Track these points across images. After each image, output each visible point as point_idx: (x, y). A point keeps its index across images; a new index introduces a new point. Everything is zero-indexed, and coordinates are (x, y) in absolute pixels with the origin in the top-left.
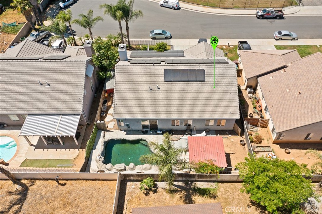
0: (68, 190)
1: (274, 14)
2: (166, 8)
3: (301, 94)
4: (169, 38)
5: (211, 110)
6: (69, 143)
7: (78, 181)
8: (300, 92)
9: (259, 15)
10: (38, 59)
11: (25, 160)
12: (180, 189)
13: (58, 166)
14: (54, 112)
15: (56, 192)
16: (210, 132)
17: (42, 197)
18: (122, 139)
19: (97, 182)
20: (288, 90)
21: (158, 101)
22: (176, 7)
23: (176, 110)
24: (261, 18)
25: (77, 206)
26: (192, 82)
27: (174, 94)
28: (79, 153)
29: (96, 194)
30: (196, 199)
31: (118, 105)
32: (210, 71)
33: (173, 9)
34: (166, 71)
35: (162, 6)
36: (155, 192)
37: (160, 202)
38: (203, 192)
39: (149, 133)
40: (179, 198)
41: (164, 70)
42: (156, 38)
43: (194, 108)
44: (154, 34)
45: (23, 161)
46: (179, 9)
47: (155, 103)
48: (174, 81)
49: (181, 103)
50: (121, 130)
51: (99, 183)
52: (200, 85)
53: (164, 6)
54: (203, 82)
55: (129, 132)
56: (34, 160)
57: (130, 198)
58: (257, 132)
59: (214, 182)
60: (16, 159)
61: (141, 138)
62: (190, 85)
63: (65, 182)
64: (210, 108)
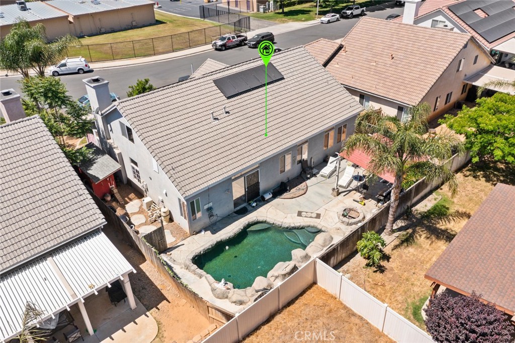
1: (236, 39)
2: (67, 76)
6: (105, 319)
9: (220, 46)
12: (411, 230)
18: (216, 244)
24: (224, 48)
26: (269, 86)
28: (155, 318)
31: (177, 170)
32: (279, 63)
33: (82, 72)
34: (218, 83)
35: (56, 74)
39: (249, 208)
41: (214, 81)
48: (241, 94)
50: (197, 233)
52: (282, 85)
53: (60, 73)
54: (282, 81)
55: (214, 228)
59: (430, 193)
61: (247, 222)
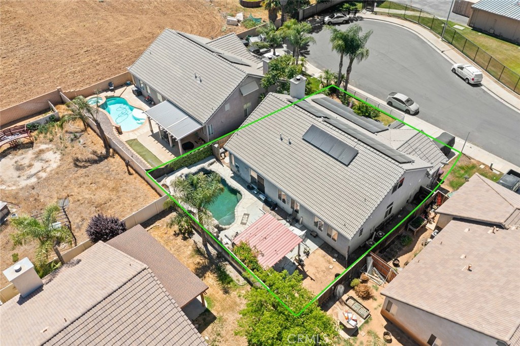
0: (128, 180)
2: (457, 76)
3: (471, 271)
4: (411, 113)
5: (324, 205)
7: (142, 179)
8: (469, 267)
10: (213, 52)
11: (134, 140)
12: (207, 256)
13: (149, 160)
14: (184, 109)
15: (119, 176)
16: (317, 239)
17: (108, 171)
19: (154, 191)
20: (463, 257)
21: (278, 156)
22: (472, 81)
23: (287, 179)
25: (119, 197)
26: (331, 159)
27: (301, 159)
29: (141, 200)
30: (209, 276)
31: (238, 137)
32: (364, 158)
33: (467, 81)
34: (313, 128)
35: (454, 71)
36: (185, 239)
37: (178, 250)
38: (223, 278)
39: (253, 191)
40: (196, 262)
41: (313, 125)
42: (394, 104)
43: (308, 190)
44: (393, 98)
45: (133, 138)
46: (477, 85)
47: (273, 157)
48: (312, 144)
49: (299, 175)
50: (232, 170)
51: (154, 194)
52: (338, 167)
53: (456, 72)
54: (344, 166)
55: (236, 177)
56: (140, 144)
57: (160, 226)
58: (378, 286)
60: (131, 134)
61: (240, 190)
62: (327, 160)
63: (134, 172)
64: (325, 201)
